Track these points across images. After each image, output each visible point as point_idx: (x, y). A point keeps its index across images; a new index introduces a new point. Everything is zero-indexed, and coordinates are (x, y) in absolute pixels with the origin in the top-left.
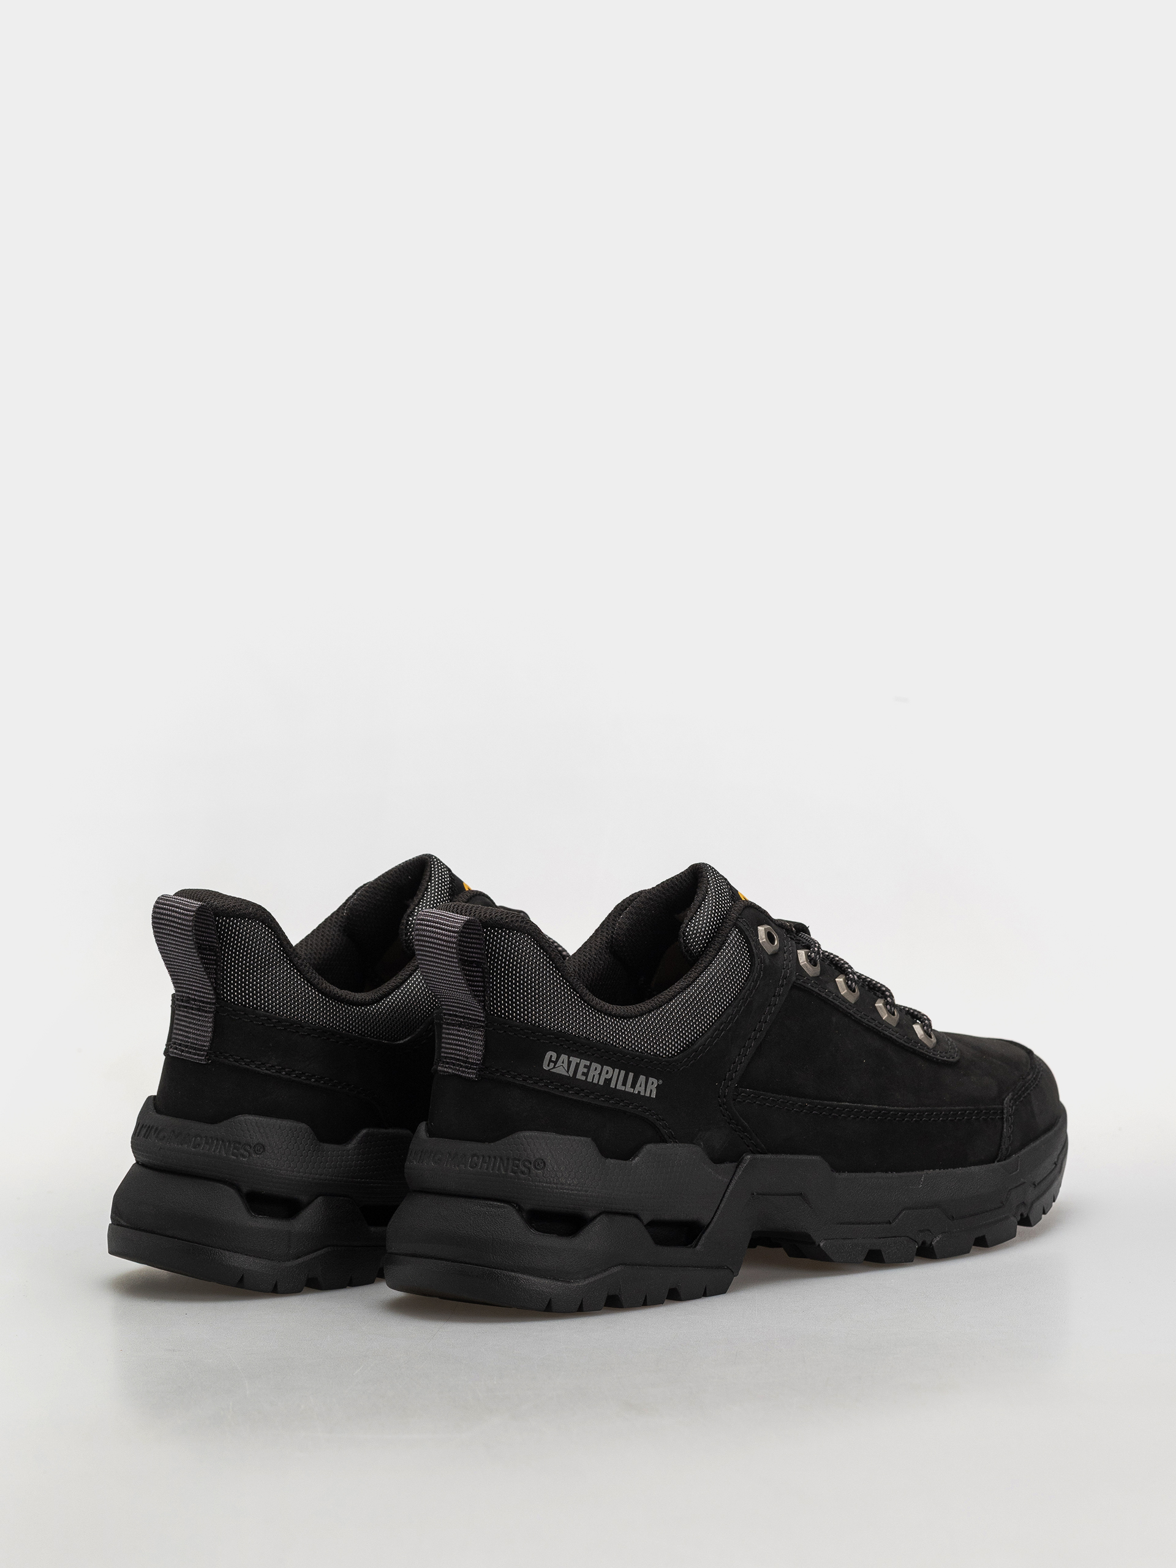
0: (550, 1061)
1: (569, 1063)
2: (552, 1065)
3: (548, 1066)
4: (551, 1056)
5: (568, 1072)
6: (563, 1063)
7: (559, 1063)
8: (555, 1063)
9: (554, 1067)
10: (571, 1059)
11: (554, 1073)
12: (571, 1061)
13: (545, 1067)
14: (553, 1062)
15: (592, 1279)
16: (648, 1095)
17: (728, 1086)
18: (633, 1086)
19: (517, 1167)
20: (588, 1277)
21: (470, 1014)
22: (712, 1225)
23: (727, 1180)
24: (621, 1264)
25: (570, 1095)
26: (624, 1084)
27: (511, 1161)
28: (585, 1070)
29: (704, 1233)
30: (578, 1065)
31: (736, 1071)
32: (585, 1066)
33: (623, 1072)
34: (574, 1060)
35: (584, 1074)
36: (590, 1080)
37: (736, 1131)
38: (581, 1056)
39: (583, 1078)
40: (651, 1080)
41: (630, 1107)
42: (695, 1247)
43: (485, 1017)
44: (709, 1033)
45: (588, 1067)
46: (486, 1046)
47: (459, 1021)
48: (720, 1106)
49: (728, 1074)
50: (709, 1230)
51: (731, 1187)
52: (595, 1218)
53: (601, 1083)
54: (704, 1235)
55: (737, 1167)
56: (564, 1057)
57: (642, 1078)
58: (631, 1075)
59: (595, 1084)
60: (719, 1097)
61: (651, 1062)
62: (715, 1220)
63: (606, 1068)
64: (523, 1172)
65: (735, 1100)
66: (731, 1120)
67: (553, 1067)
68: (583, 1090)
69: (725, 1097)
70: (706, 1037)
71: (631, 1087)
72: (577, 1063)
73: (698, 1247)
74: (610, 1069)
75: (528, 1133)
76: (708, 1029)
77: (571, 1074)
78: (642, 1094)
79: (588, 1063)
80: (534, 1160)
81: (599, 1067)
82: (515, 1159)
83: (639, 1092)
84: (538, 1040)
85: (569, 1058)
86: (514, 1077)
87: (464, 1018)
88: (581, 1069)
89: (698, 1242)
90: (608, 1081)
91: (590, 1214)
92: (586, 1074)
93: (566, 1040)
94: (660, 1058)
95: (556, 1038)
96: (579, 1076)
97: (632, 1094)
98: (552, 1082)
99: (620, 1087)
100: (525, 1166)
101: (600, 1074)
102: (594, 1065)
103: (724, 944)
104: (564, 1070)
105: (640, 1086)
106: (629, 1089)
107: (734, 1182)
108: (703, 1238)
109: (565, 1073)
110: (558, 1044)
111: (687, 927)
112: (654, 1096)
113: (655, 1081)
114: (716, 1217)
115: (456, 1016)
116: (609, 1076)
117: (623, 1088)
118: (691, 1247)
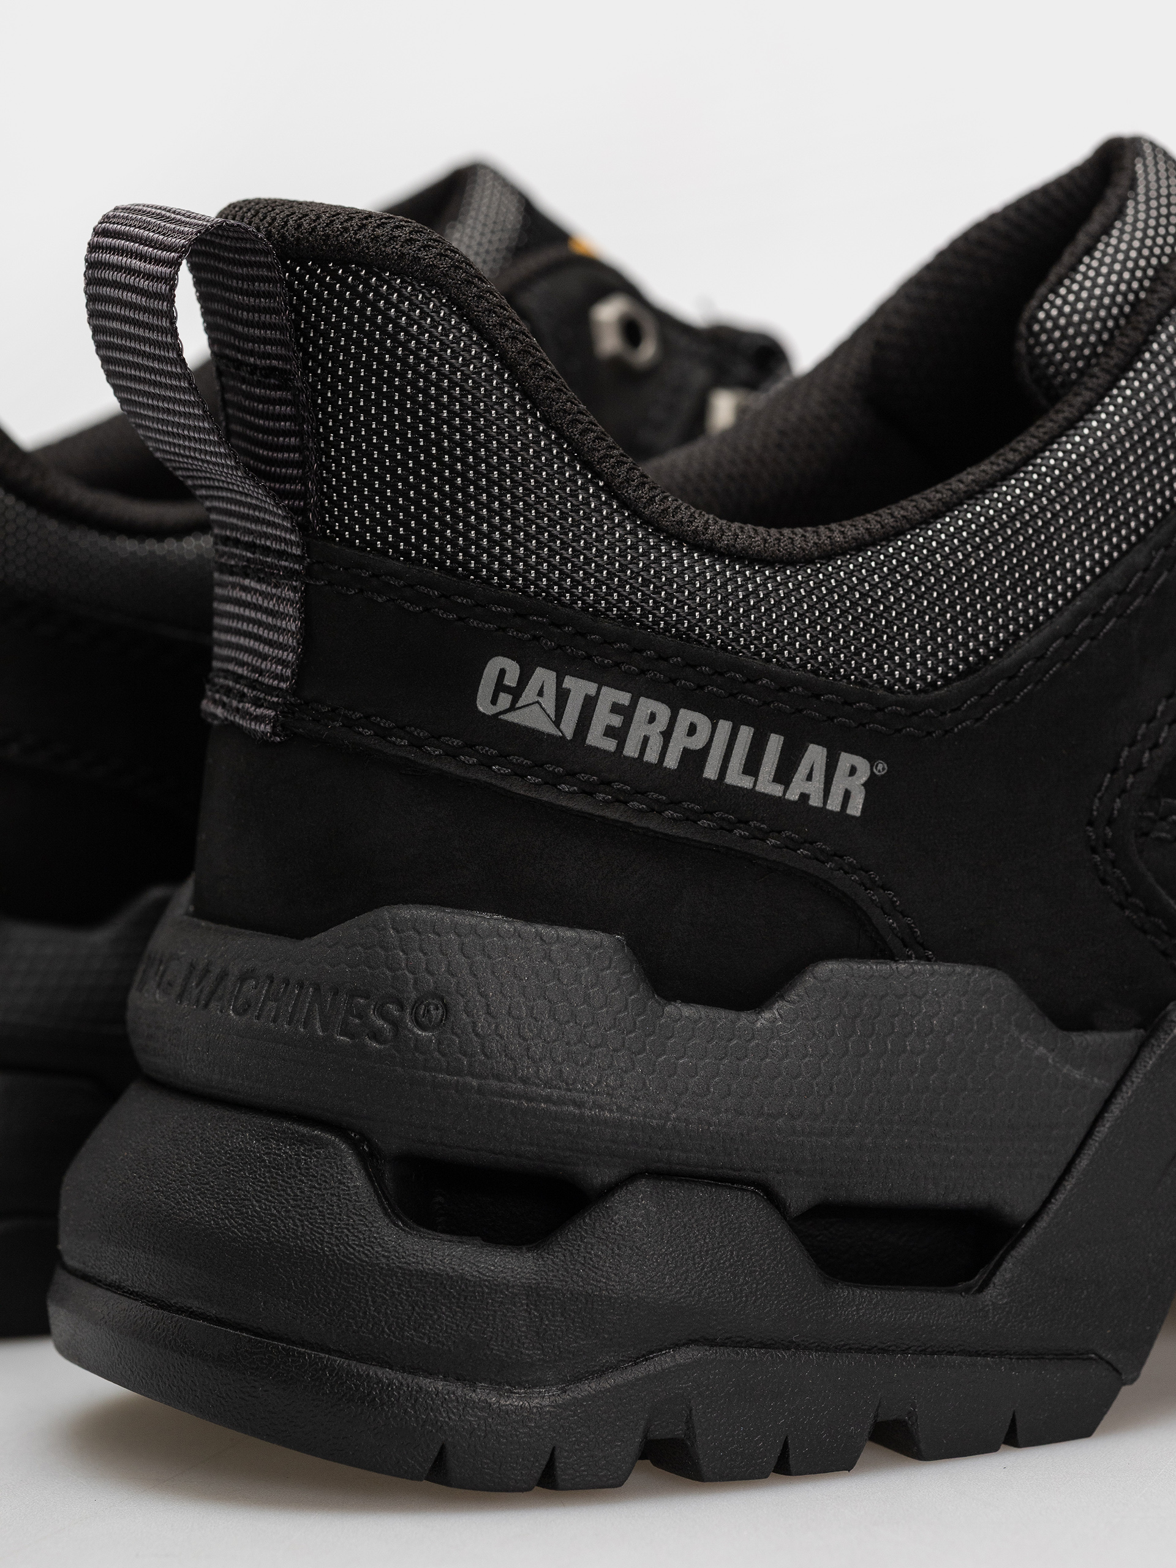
0: (500, 687)
1: (562, 697)
2: (505, 700)
3: (494, 701)
4: (502, 672)
5: (557, 723)
6: (541, 693)
7: (529, 694)
8: (516, 692)
9: (512, 708)
10: (569, 682)
11: (507, 722)
12: (569, 691)
13: (484, 705)
14: (508, 690)
15: (589, 1388)
16: (834, 805)
17: (1124, 791)
18: (784, 775)
19: (360, 1017)
20: (578, 1379)
21: (267, 536)
22: (1042, 1224)
23: (1102, 1084)
24: (695, 1342)
25: (566, 798)
26: (752, 767)
27: (343, 997)
28: (617, 721)
29: (1013, 1247)
30: (590, 704)
31: (1156, 745)
32: (616, 708)
33: (746, 734)
34: (579, 688)
35: (610, 732)
36: (631, 750)
37: (1145, 932)
38: (602, 676)
39: (610, 745)
40: (846, 760)
41: (771, 842)
42: (981, 1290)
43: (306, 546)
44: (1059, 623)
45: (627, 713)
46: (307, 635)
47: (241, 557)
48: (1094, 850)
49: (1125, 753)
50: (1030, 1240)
51: (1116, 1109)
52: (611, 1189)
53: (672, 761)
54: (1013, 1253)
55: (1142, 1045)
56: (543, 677)
57: (815, 755)
58: (775, 743)
59: (649, 765)
60: (1091, 823)
61: (845, 703)
62: (1054, 1207)
63: (686, 716)
64: (376, 1035)
65: (1146, 834)
66: (1128, 895)
67: (508, 706)
68: (609, 783)
69: (1110, 822)
70: (1046, 632)
71: (777, 779)
72: (587, 698)
73: (990, 1293)
74: (703, 723)
75: (406, 912)
76: (1058, 609)
77: (568, 727)
78: (815, 801)
79: (624, 698)
80: (414, 995)
81: (663, 712)
82: (353, 994)
83: (804, 797)
84: (460, 619)
85: (559, 682)
86: (383, 734)
87: (251, 547)
88: (603, 717)
89: (993, 1274)
90: (694, 759)
91: (600, 1175)
92: (619, 734)
93: (553, 624)
94: (880, 692)
95: (516, 615)
96: (596, 738)
97: (780, 801)
98: (504, 755)
99: (736, 777)
100: (384, 1016)
101: (667, 735)
102: (646, 706)
103: (1137, 355)
104: (546, 719)
105: (809, 778)
106: (767, 785)
107: (1128, 1090)
108: (1008, 1264)
109: (548, 728)
110: (527, 636)
111: (1041, 308)
112: (855, 808)
113: (863, 765)
114: (1061, 1197)
115: (237, 543)
116: (697, 743)
117: (746, 782)
118: (967, 1290)
